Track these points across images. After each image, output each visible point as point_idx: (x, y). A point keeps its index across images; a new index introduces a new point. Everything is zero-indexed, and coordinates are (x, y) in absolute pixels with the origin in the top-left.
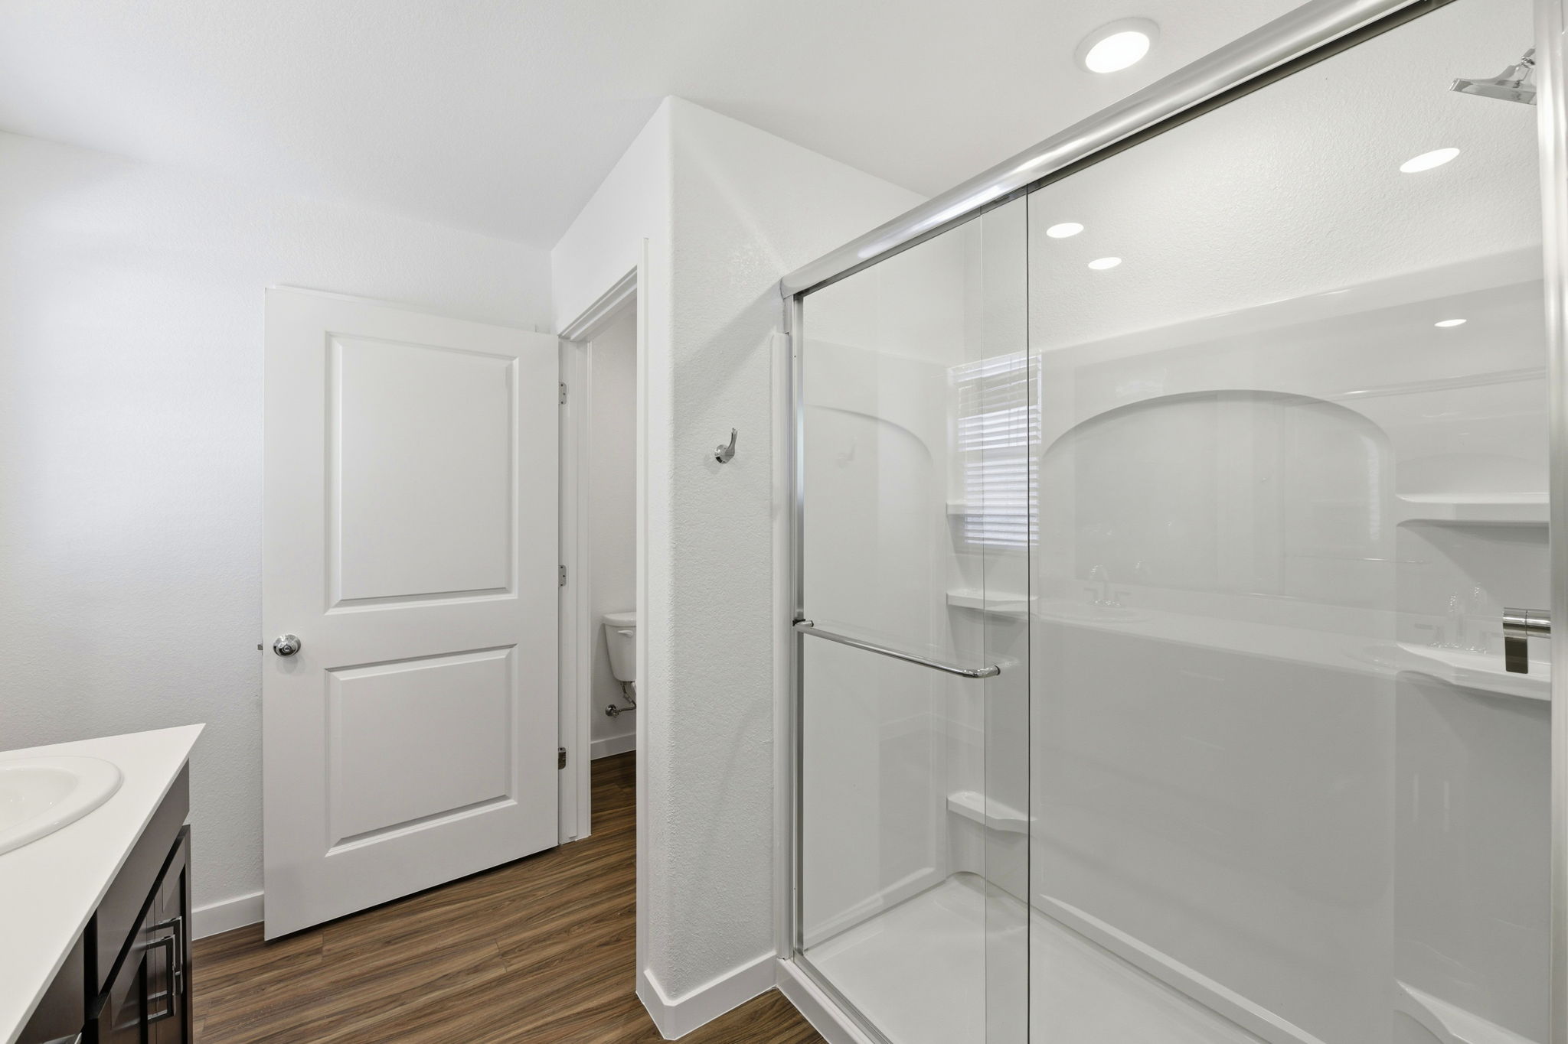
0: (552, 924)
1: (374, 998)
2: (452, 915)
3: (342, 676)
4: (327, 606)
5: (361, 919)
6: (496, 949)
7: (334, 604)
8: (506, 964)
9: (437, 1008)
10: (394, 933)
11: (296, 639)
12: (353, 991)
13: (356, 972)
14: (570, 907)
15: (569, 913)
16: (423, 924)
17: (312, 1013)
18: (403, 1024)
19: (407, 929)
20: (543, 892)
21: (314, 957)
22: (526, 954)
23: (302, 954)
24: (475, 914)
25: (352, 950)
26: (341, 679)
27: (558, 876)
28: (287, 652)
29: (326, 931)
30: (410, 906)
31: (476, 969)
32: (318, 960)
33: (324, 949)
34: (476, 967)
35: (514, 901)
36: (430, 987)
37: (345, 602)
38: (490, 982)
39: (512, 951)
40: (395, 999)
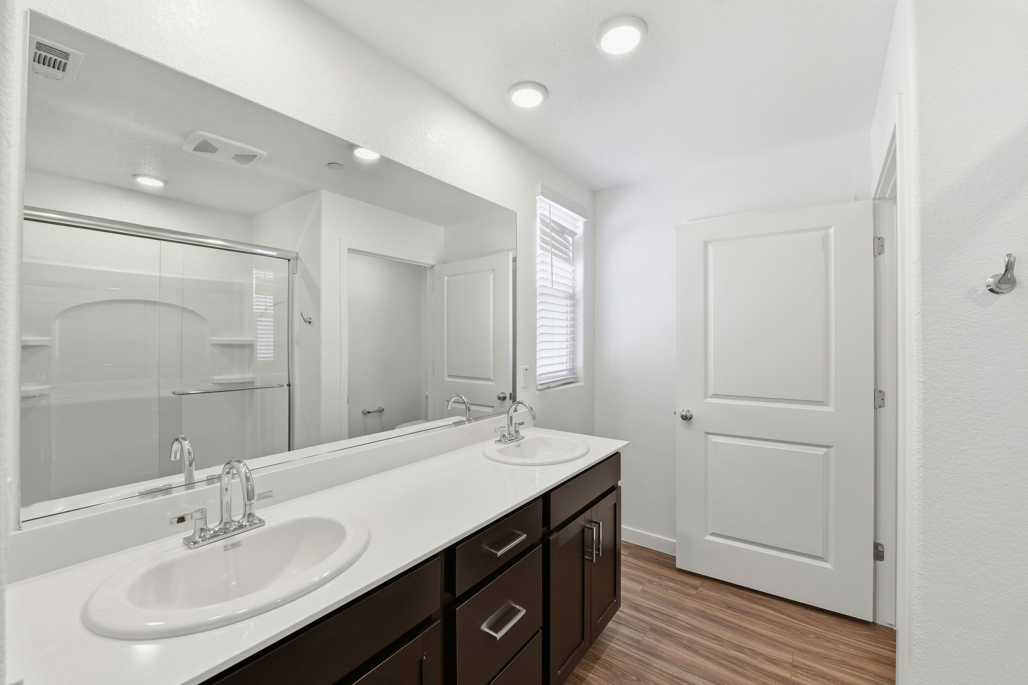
0: (841, 674)
1: (711, 632)
2: (772, 618)
3: (714, 439)
4: (705, 398)
5: (722, 585)
6: (790, 659)
7: (709, 396)
8: (793, 673)
9: (739, 663)
10: (735, 605)
11: (691, 413)
12: (702, 620)
13: (708, 611)
14: (862, 673)
15: (859, 677)
16: (753, 611)
17: (682, 616)
18: (717, 656)
19: (742, 607)
20: (845, 648)
21: (693, 589)
22: (810, 678)
23: (688, 584)
24: (787, 627)
25: (711, 599)
26: (713, 440)
27: (862, 644)
28: (686, 418)
29: (704, 581)
30: (749, 596)
31: (772, 661)
32: (694, 592)
33: (699, 589)
34: (772, 659)
35: (818, 638)
36: (740, 648)
37: (715, 396)
38: (777, 676)
39: (802, 669)
40: (719, 640)
